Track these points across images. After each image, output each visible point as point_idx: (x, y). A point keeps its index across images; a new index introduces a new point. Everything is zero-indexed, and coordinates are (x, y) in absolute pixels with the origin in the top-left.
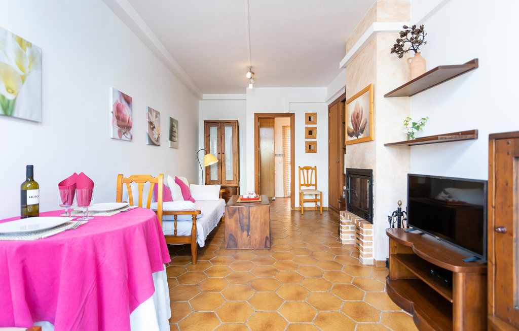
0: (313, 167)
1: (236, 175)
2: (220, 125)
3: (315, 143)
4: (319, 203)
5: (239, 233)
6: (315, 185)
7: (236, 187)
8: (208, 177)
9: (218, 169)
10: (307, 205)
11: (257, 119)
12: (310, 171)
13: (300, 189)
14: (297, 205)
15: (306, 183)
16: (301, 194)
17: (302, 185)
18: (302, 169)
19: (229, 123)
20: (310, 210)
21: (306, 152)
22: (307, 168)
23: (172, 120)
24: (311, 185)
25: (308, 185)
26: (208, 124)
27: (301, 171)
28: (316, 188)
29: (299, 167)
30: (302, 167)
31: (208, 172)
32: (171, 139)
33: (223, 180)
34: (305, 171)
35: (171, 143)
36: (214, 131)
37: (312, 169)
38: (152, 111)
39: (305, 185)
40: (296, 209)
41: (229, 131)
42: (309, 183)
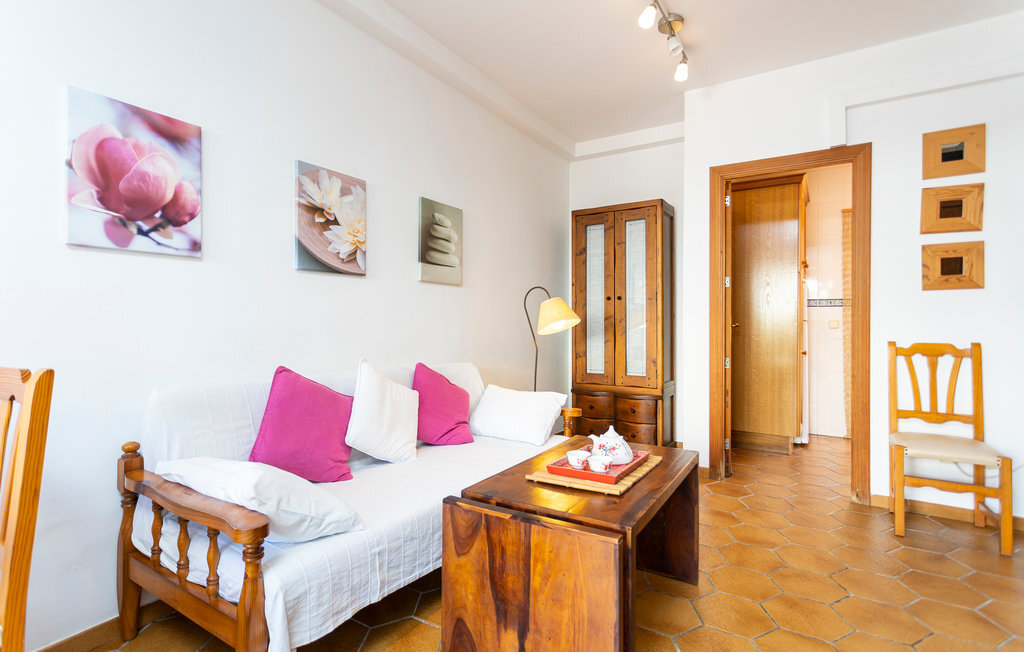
0: (964, 344)
1: (655, 362)
2: (611, 218)
3: (978, 249)
4: (994, 504)
5: (490, 625)
6: (977, 420)
7: (656, 399)
8: (579, 363)
9: (606, 342)
10: (927, 496)
11: (720, 186)
12: (946, 363)
13: (893, 430)
14: (880, 485)
15: (926, 407)
16: (897, 453)
17: (906, 415)
18: (908, 353)
19: (634, 210)
20: (949, 520)
21: (925, 288)
22: (933, 352)
23: (429, 208)
24: (950, 416)
25: (934, 417)
26: (584, 219)
27: (901, 361)
28: (979, 436)
29: (892, 344)
30: (905, 343)
31: (580, 350)
32: (424, 258)
33: (619, 373)
34: (921, 362)
35: (423, 268)
36: (596, 235)
37: (959, 355)
38: (324, 176)
39: (917, 413)
40: (873, 504)
41: (636, 234)
42: (942, 408)
